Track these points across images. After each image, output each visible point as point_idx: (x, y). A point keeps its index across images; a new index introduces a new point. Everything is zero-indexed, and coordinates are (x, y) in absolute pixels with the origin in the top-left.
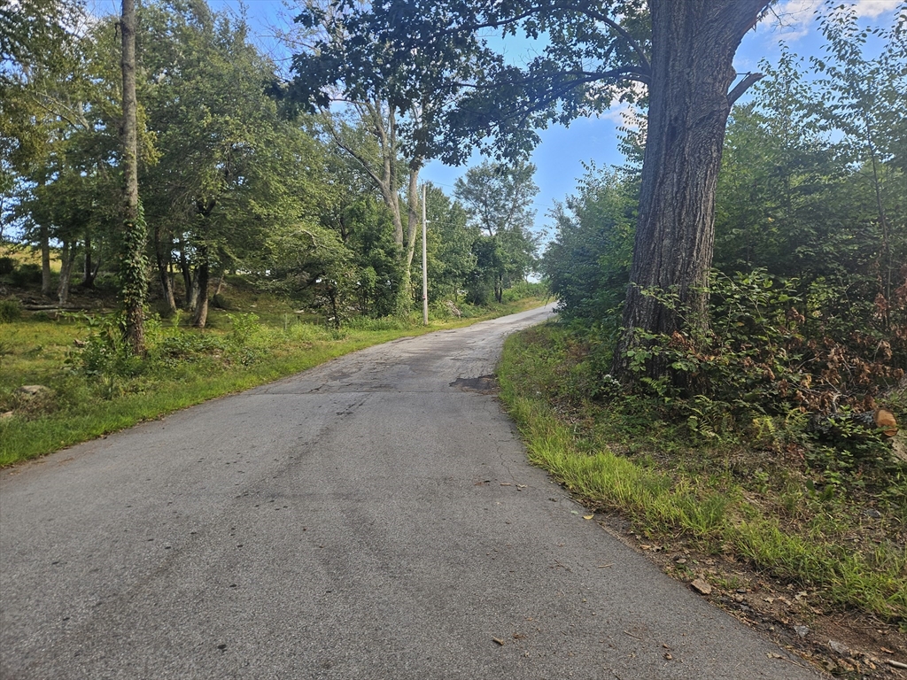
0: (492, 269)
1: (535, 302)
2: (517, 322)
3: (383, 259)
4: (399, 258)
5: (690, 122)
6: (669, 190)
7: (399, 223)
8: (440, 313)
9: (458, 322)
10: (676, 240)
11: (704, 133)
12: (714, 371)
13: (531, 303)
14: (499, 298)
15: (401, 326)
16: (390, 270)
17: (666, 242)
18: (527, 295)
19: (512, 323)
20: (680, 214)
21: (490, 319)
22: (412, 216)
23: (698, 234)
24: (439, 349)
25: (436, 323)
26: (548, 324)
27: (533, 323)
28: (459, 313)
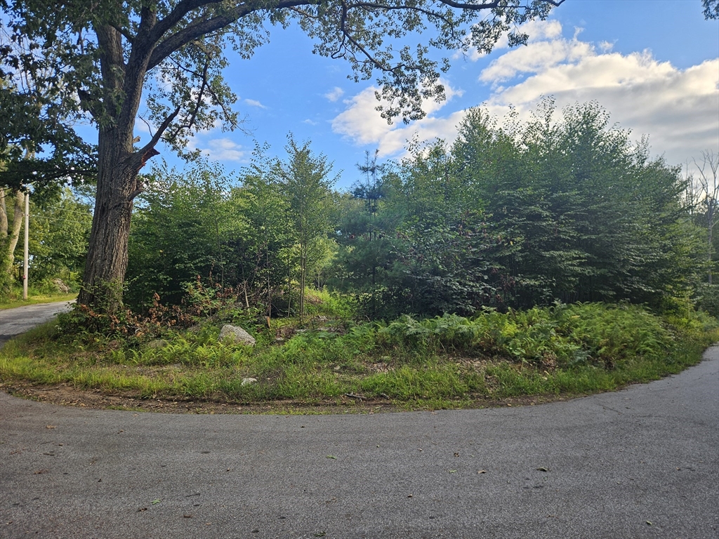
5: (110, 206)
6: (101, 237)
7: (5, 215)
8: (46, 289)
9: (62, 297)
10: (103, 260)
17: (99, 261)
20: (105, 248)
23: (114, 258)
24: (6, 319)
25: (39, 298)
28: (66, 289)
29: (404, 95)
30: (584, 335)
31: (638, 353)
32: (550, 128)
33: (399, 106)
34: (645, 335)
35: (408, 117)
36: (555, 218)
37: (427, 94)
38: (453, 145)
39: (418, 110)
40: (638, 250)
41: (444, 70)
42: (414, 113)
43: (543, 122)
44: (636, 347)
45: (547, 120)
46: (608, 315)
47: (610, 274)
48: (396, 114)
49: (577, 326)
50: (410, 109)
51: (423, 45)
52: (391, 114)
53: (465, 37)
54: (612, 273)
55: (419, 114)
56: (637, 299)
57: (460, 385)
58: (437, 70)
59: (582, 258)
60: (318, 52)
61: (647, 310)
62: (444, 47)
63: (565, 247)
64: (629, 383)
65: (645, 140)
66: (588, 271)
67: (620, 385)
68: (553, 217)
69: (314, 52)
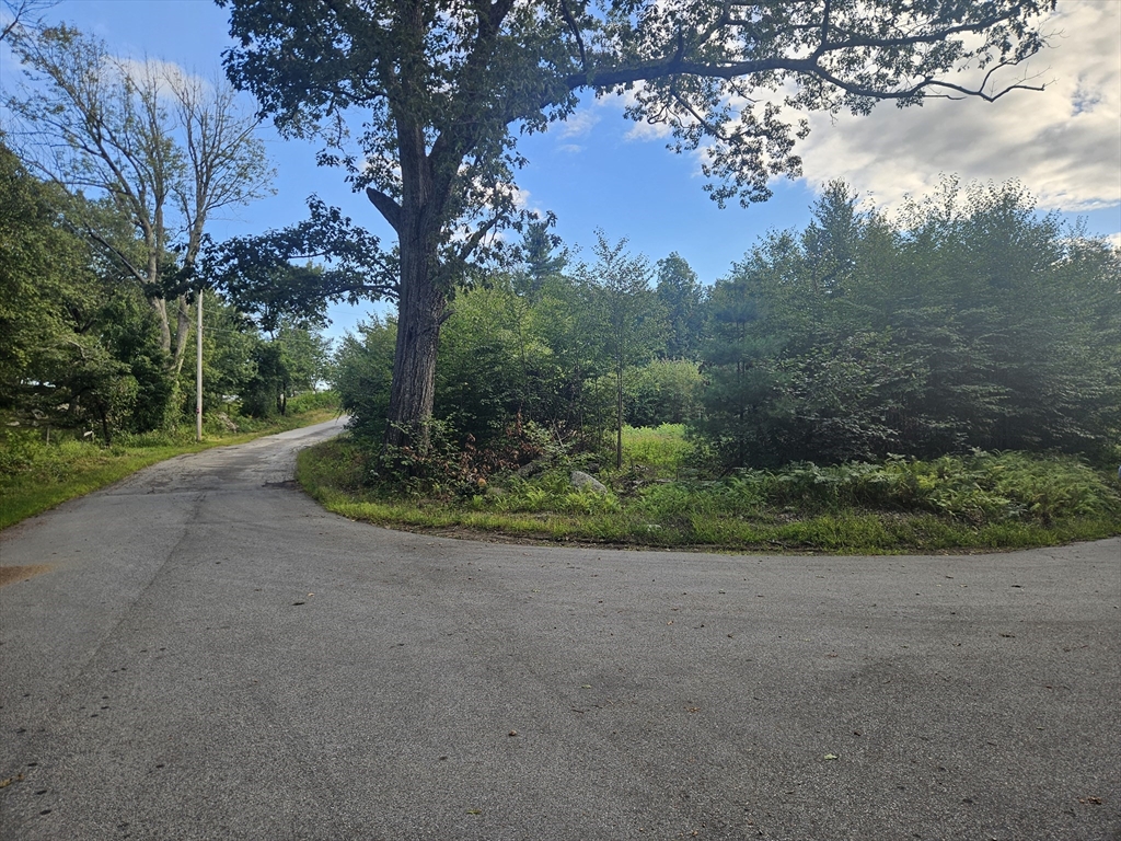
0: (275, 378)
1: (325, 414)
2: (304, 437)
3: (149, 366)
4: (165, 365)
5: (419, 332)
6: (408, 368)
7: (166, 326)
9: (235, 438)
10: (412, 395)
11: (426, 338)
12: (424, 466)
13: (320, 415)
14: (282, 409)
15: (170, 442)
16: (155, 379)
17: (407, 396)
18: (316, 407)
19: (298, 439)
20: (414, 381)
21: (271, 434)
22: (182, 319)
23: (424, 392)
24: (233, 464)
25: (211, 439)
26: (339, 440)
27: (323, 439)
28: (234, 427)
29: (742, 169)
30: (1010, 488)
31: (1076, 512)
32: (953, 216)
33: (735, 184)
34: (1085, 492)
35: (747, 199)
36: (967, 343)
37: (776, 167)
38: (804, 233)
39: (761, 188)
40: (1074, 382)
41: (800, 135)
42: (756, 193)
43: (942, 209)
44: (1074, 506)
45: (947, 206)
46: (1036, 466)
47: (1035, 414)
48: (731, 193)
49: (1000, 479)
50: (750, 188)
51: (775, 103)
52: (722, 195)
53: (835, 94)
54: (1038, 412)
55: (763, 194)
56: (1071, 448)
57: (887, 536)
58: (791, 135)
59: (1003, 394)
60: (630, 116)
61: (1083, 462)
62: (805, 108)
63: (979, 379)
64: (1073, 540)
65: (1082, 224)
66: (1008, 411)
67: (1063, 541)
68: (964, 342)
69: (625, 117)
